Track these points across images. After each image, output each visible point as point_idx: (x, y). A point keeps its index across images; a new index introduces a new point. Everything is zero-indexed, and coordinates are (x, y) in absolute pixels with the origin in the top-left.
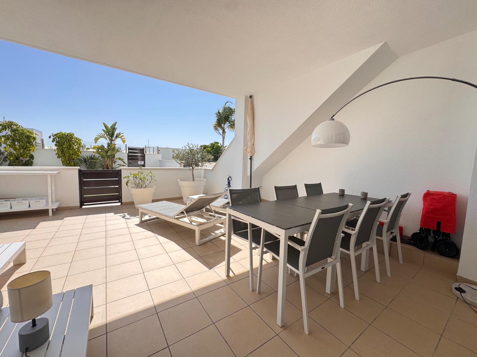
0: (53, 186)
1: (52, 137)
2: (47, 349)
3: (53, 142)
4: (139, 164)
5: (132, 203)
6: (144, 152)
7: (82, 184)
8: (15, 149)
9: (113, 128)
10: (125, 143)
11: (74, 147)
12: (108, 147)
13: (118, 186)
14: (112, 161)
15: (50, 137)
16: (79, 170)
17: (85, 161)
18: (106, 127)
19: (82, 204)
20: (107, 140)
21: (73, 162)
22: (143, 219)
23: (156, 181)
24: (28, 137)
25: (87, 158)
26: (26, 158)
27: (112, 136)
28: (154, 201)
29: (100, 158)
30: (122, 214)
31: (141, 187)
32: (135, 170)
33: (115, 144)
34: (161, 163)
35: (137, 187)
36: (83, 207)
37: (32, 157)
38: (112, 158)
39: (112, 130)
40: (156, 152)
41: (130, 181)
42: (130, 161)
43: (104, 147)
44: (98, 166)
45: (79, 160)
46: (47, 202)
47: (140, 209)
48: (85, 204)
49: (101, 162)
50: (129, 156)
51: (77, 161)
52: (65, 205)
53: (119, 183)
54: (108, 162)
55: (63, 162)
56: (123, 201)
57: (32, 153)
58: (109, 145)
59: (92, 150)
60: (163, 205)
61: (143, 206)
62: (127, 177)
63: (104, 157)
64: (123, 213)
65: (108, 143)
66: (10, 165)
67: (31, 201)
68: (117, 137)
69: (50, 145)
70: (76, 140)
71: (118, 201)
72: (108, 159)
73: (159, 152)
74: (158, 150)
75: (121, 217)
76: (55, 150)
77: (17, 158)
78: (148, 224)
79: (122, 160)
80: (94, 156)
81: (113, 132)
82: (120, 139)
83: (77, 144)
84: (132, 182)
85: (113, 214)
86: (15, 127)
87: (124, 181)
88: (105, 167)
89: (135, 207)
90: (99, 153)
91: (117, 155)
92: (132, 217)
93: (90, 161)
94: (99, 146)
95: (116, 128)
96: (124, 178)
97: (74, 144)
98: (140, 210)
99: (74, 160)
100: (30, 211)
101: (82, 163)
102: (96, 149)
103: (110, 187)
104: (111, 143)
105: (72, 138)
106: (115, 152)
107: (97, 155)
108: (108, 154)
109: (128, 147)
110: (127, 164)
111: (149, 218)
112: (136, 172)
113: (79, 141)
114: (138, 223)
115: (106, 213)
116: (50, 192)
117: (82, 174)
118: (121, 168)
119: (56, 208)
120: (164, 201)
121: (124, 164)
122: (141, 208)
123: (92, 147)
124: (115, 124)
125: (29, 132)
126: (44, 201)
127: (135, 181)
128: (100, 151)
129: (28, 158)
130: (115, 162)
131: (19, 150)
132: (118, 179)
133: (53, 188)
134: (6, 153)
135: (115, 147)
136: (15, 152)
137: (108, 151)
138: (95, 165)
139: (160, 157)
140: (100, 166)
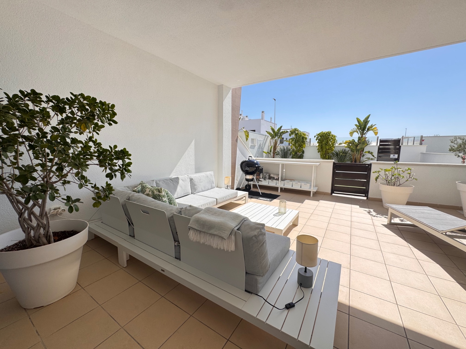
0: (315, 174)
1: (316, 136)
2: (311, 294)
3: (316, 140)
4: (391, 157)
5: (380, 200)
6: (399, 144)
7: (334, 174)
8: (296, 147)
9: (366, 121)
10: (377, 136)
11: (330, 143)
12: (358, 141)
13: (366, 180)
14: (360, 155)
15: (315, 137)
16: (334, 162)
17: (337, 154)
18: (359, 121)
19: (332, 192)
20: (358, 134)
21: (328, 156)
22: (392, 221)
23: (416, 179)
24: (303, 138)
25: (339, 152)
26: (300, 152)
27: (364, 129)
28: (409, 203)
29: (350, 151)
30: (367, 209)
31: (393, 185)
32: (387, 165)
33: (366, 138)
34: (424, 156)
35: (388, 183)
36: (333, 194)
37: (303, 152)
38: (361, 152)
39: (364, 123)
40: (417, 143)
41: (381, 177)
42: (380, 155)
43: (355, 141)
44: (347, 159)
45: (333, 154)
46: (311, 186)
47: (390, 209)
48: (335, 192)
49: (350, 156)
50: (379, 149)
51: (331, 155)
52: (321, 190)
53: (368, 177)
54: (357, 156)
55: (321, 155)
56: (369, 196)
57: (304, 149)
58: (359, 139)
59: (343, 145)
60: (426, 211)
61: (394, 206)
62: (377, 172)
63: (353, 151)
64: (369, 209)
65: (359, 137)
66: (292, 158)
67: (302, 184)
68: (368, 129)
69: (315, 143)
70: (332, 136)
71: (364, 195)
72: (357, 153)
73: (423, 142)
74: (422, 140)
75: (366, 212)
76: (317, 146)
77: (296, 153)
78: (398, 229)
79: (371, 153)
80: (345, 150)
81: (365, 125)
82: (372, 131)
83: (333, 140)
84: (382, 178)
85: (358, 206)
86: (297, 132)
87: (373, 176)
88: (354, 160)
89: (382, 206)
90: (350, 148)
91: (366, 149)
92: (378, 216)
93: (340, 155)
94: (350, 140)
95: (369, 121)
96: (373, 172)
97: (330, 140)
98: (390, 211)
99: (328, 154)
100: (301, 190)
101: (335, 157)
102: (347, 144)
103: (357, 180)
104: (362, 137)
105: (329, 136)
106: (365, 146)
107: (347, 149)
108: (358, 148)
109: (380, 139)
110: (376, 157)
111: (400, 222)
112: (389, 167)
113: (334, 138)
114: (386, 223)
115: (351, 204)
116: (313, 178)
117: (336, 167)
118: (371, 162)
119: (315, 191)
120: (428, 207)
121: (373, 158)
122: (393, 209)
123: (344, 142)
124: (368, 117)
125: (303, 134)
126: (309, 185)
127: (387, 177)
128: (351, 145)
129: (301, 153)
130: (364, 155)
131: (297, 147)
132: (366, 173)
133: (315, 176)
134: (291, 150)
135: (366, 140)
136: (295, 149)
137: (358, 145)
138: (344, 159)
139: (423, 149)
140: (349, 159)
